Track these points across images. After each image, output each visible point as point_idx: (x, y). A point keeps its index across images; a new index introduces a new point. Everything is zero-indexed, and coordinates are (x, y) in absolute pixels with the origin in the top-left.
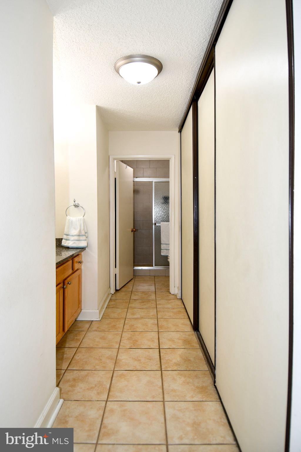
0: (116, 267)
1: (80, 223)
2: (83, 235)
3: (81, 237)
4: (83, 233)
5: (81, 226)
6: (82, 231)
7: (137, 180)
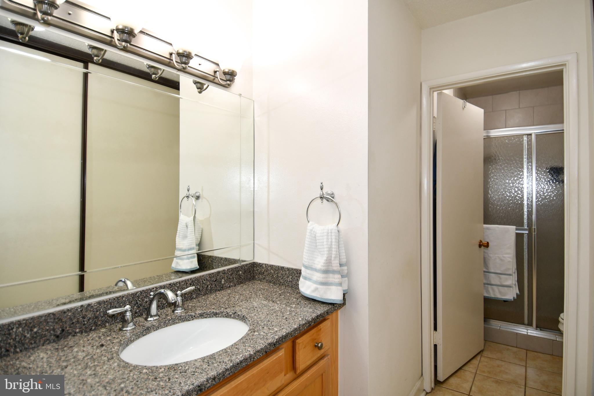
0: (435, 329)
1: (330, 240)
2: (334, 272)
3: (331, 275)
4: (335, 265)
5: (330, 249)
6: (333, 262)
7: (495, 133)
